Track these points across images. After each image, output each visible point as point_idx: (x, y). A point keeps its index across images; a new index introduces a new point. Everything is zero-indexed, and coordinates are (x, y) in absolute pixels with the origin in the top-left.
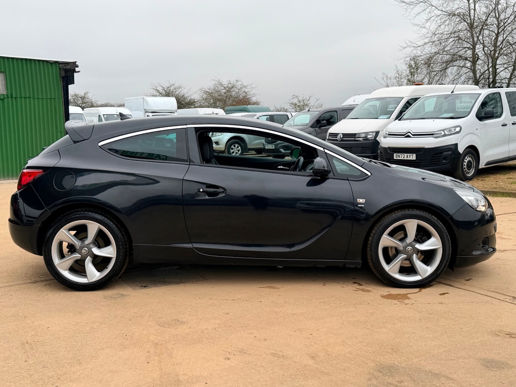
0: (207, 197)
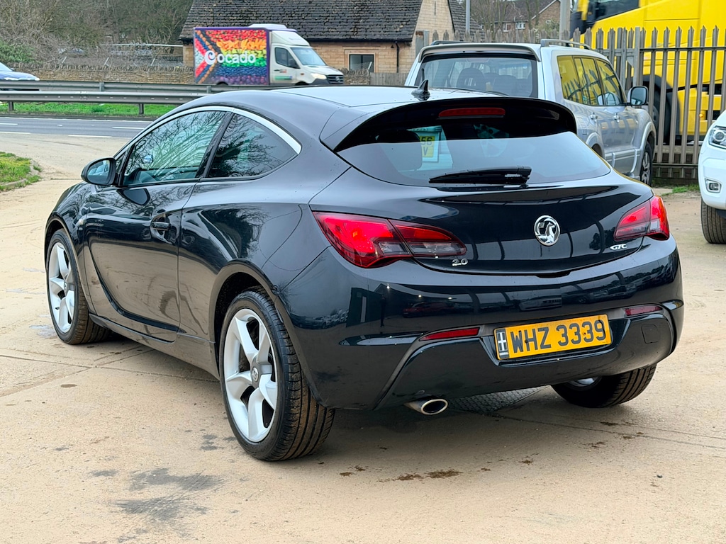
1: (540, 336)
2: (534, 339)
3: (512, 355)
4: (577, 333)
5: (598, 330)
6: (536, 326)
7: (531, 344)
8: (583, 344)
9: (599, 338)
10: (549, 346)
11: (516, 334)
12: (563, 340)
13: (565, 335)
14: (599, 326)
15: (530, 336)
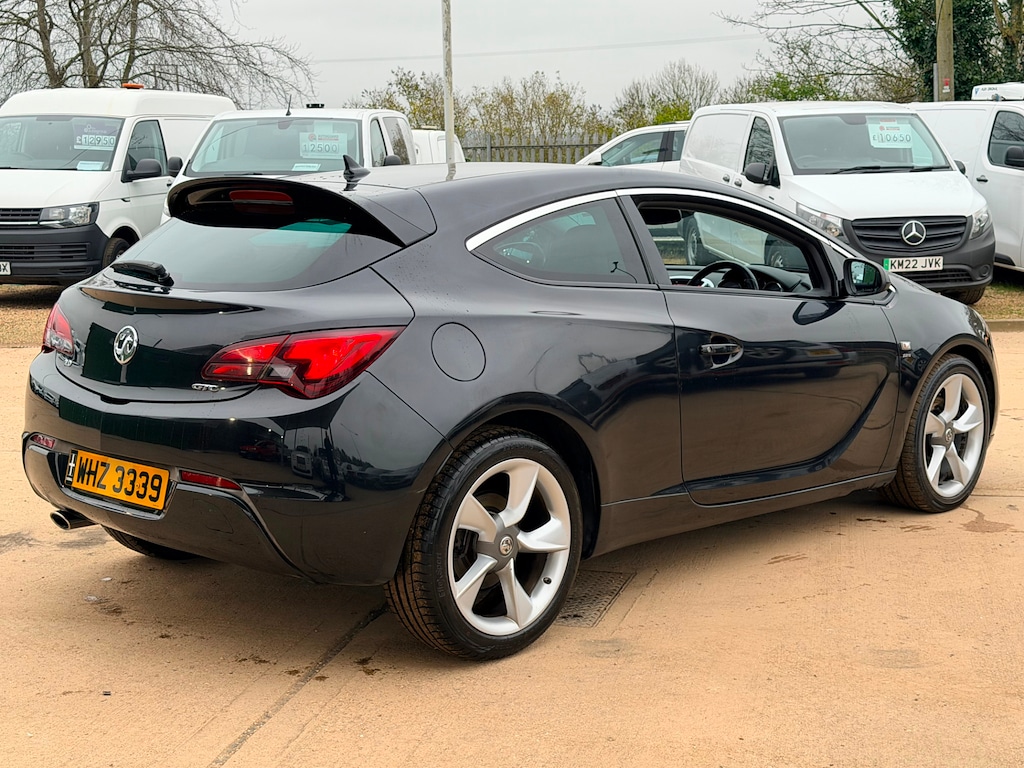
0: (715, 366)
1: (101, 470)
2: (95, 473)
3: (75, 484)
4: (133, 483)
5: (153, 487)
6: (102, 458)
7: (92, 477)
8: (134, 499)
9: (151, 498)
10: (104, 487)
11: (84, 461)
12: (118, 486)
13: (121, 480)
14: (156, 483)
15: (93, 469)
